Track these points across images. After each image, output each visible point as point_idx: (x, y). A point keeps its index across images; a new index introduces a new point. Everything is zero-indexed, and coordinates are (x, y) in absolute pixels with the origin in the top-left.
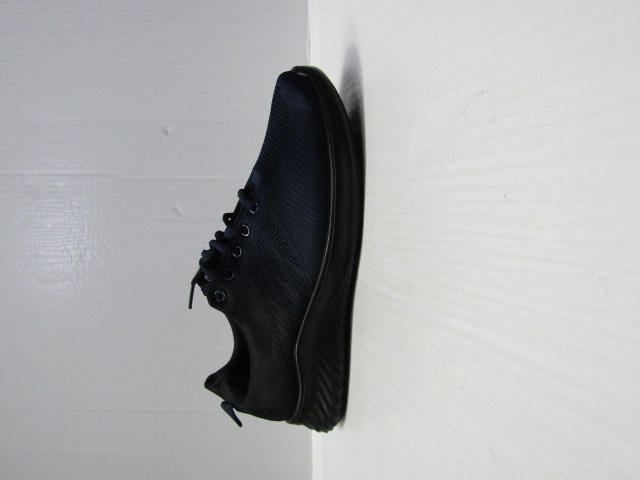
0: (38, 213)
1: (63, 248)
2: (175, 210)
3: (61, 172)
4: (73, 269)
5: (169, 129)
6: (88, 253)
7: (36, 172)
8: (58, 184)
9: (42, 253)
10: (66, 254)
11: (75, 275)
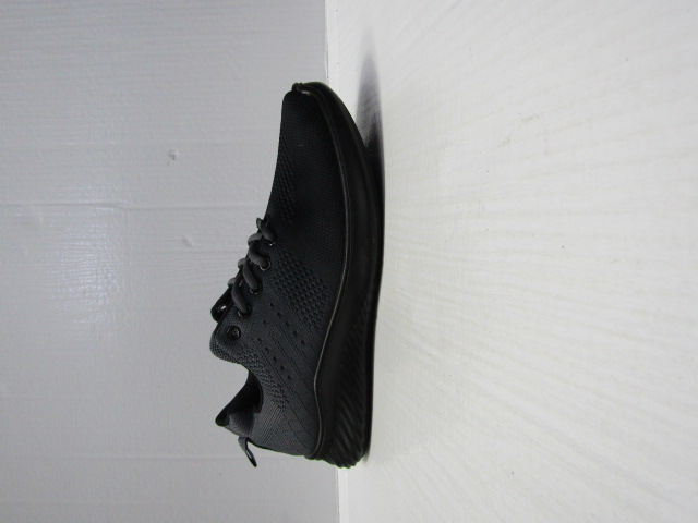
2: (185, 241)
5: (177, 153)
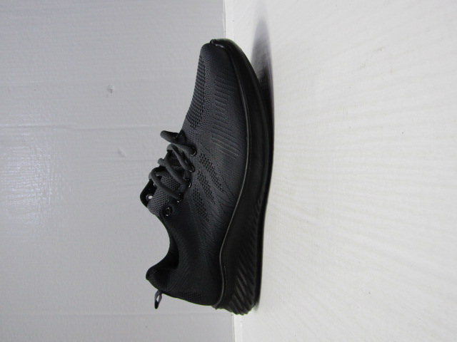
0: (9, 158)
1: (29, 186)
2: (120, 153)
3: (27, 125)
4: (39, 202)
5: (114, 88)
6: (50, 189)
7: (7, 125)
8: (25, 134)
9: (13, 190)
10: (32, 190)
11: (40, 207)
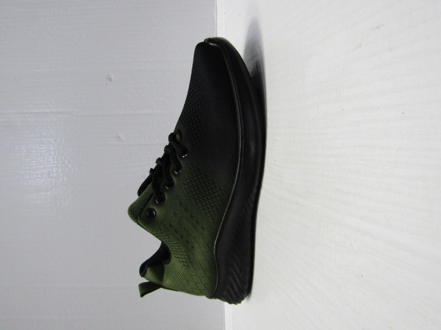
2: (118, 137)
5: (113, 77)
